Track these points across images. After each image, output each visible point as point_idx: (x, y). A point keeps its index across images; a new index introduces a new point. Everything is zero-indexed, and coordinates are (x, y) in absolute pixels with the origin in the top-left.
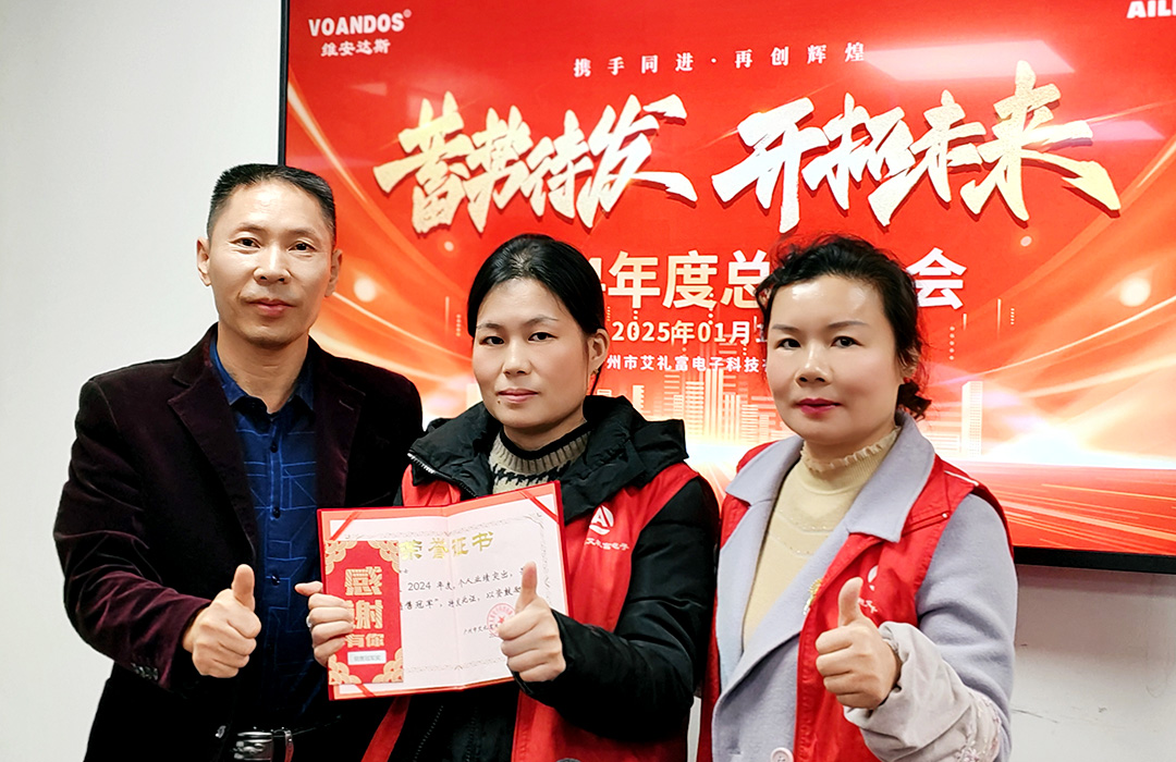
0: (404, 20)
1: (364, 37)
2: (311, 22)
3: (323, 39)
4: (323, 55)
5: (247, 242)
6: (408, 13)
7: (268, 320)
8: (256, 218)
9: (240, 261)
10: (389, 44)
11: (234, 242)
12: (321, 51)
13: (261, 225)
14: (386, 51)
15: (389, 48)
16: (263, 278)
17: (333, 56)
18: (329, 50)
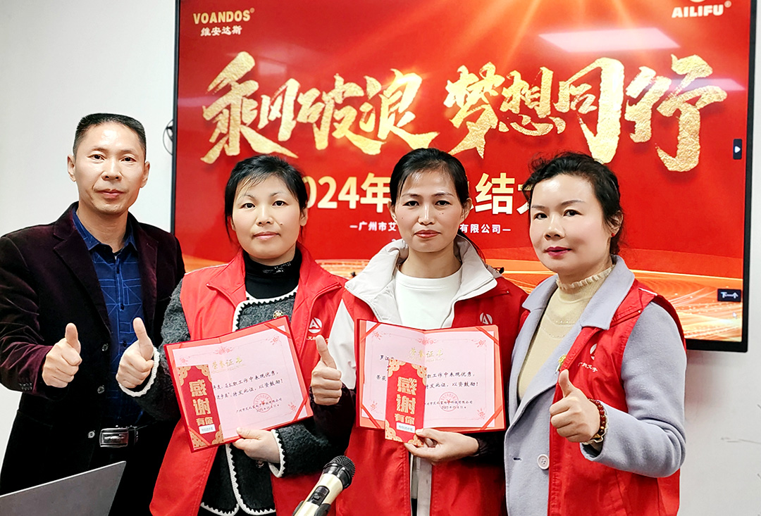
0: (250, 14)
1: (226, 24)
2: (195, 15)
3: (202, 26)
4: (202, 35)
5: (97, 157)
6: (252, 10)
7: (110, 201)
8: (102, 144)
9: (94, 168)
10: (241, 29)
11: (90, 157)
12: (201, 33)
13: (104, 147)
14: (239, 33)
15: (241, 31)
16: (107, 177)
17: (208, 36)
18: (205, 32)
